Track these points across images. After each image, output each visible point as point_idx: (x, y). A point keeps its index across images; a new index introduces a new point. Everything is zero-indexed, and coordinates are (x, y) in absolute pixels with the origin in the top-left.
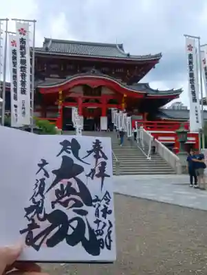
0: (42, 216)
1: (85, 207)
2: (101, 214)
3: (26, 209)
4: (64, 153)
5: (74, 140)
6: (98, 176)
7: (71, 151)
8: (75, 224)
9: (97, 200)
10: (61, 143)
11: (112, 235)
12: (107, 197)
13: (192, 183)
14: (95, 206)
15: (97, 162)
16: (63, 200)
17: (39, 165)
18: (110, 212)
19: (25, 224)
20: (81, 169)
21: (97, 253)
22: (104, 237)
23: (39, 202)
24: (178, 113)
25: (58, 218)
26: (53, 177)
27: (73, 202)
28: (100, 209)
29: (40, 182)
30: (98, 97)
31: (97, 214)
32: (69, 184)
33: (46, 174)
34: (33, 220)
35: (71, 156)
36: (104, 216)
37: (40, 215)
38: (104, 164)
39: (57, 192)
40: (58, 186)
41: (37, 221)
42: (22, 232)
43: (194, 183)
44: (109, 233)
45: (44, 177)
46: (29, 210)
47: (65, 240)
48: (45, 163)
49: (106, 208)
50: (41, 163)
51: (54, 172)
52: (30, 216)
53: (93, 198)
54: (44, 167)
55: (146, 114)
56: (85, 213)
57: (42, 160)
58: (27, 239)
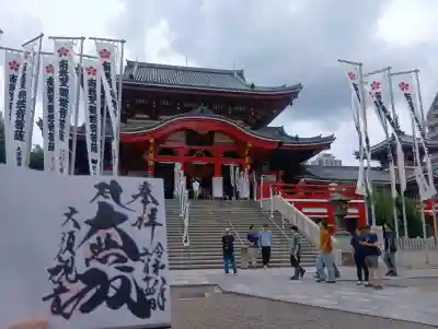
0: (72, 276)
1: (130, 263)
2: (151, 269)
3: (49, 271)
4: (101, 199)
5: (113, 182)
6: (146, 225)
7: (109, 195)
8: (117, 283)
9: (146, 253)
10: (95, 186)
11: (165, 292)
12: (159, 249)
13: (360, 279)
14: (143, 261)
15: (145, 208)
16: (101, 255)
17: (66, 214)
18: (163, 267)
19: (50, 289)
20: (124, 218)
21: (147, 315)
22: (155, 296)
23: (67, 261)
24: (328, 171)
25: (94, 278)
26: (86, 228)
27: (114, 258)
28: (151, 264)
29: (67, 236)
30: (208, 148)
31: (146, 270)
32: (108, 236)
33: (77, 225)
34: (61, 283)
35: (111, 201)
36: (156, 271)
37: (69, 276)
38: (154, 211)
39: (93, 247)
40: (93, 240)
41: (65, 284)
42: (45, 299)
43: (363, 278)
44: (163, 290)
45: (74, 229)
46: (54, 272)
47: (105, 303)
48: (73, 211)
49: (158, 262)
50: (69, 211)
51: (87, 222)
52: (56, 278)
53: (141, 251)
54: (74, 217)
55: (281, 172)
56: (130, 270)
57: (70, 208)
58: (52, 306)
